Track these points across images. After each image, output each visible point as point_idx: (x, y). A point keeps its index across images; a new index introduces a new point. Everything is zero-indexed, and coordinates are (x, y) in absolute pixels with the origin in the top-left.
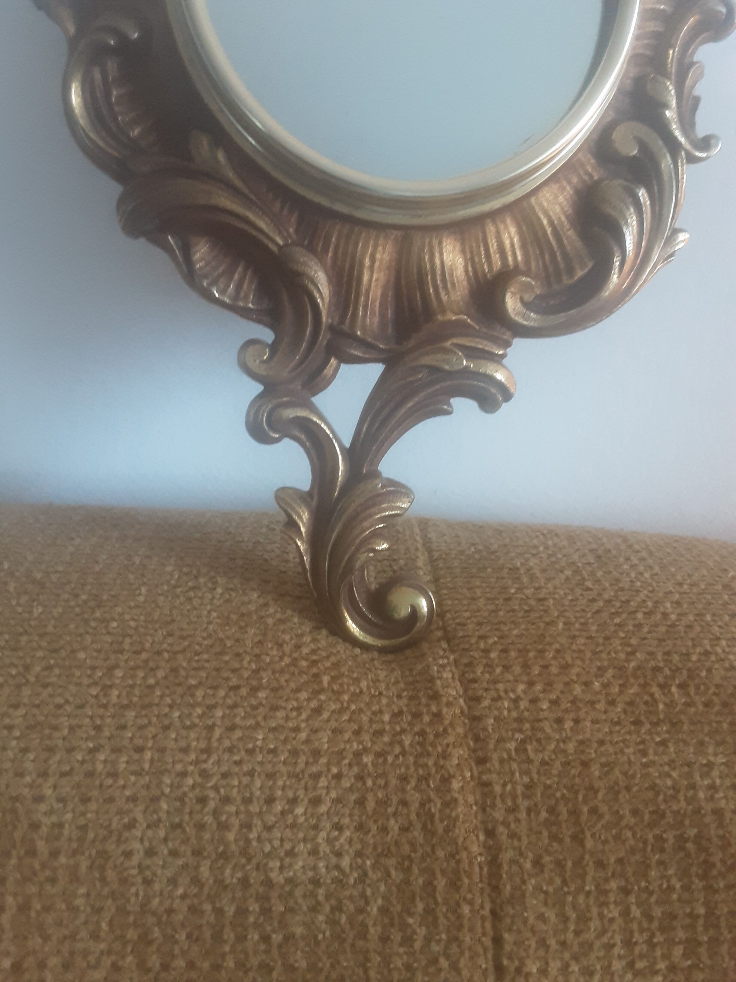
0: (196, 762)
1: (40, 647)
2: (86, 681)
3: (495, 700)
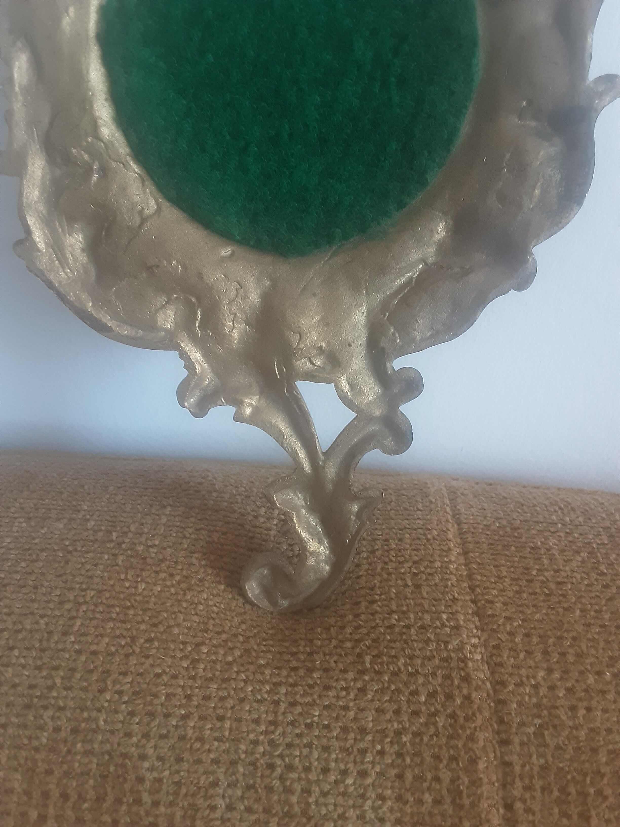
0: (266, 733)
1: (143, 621)
2: (179, 654)
3: (518, 685)
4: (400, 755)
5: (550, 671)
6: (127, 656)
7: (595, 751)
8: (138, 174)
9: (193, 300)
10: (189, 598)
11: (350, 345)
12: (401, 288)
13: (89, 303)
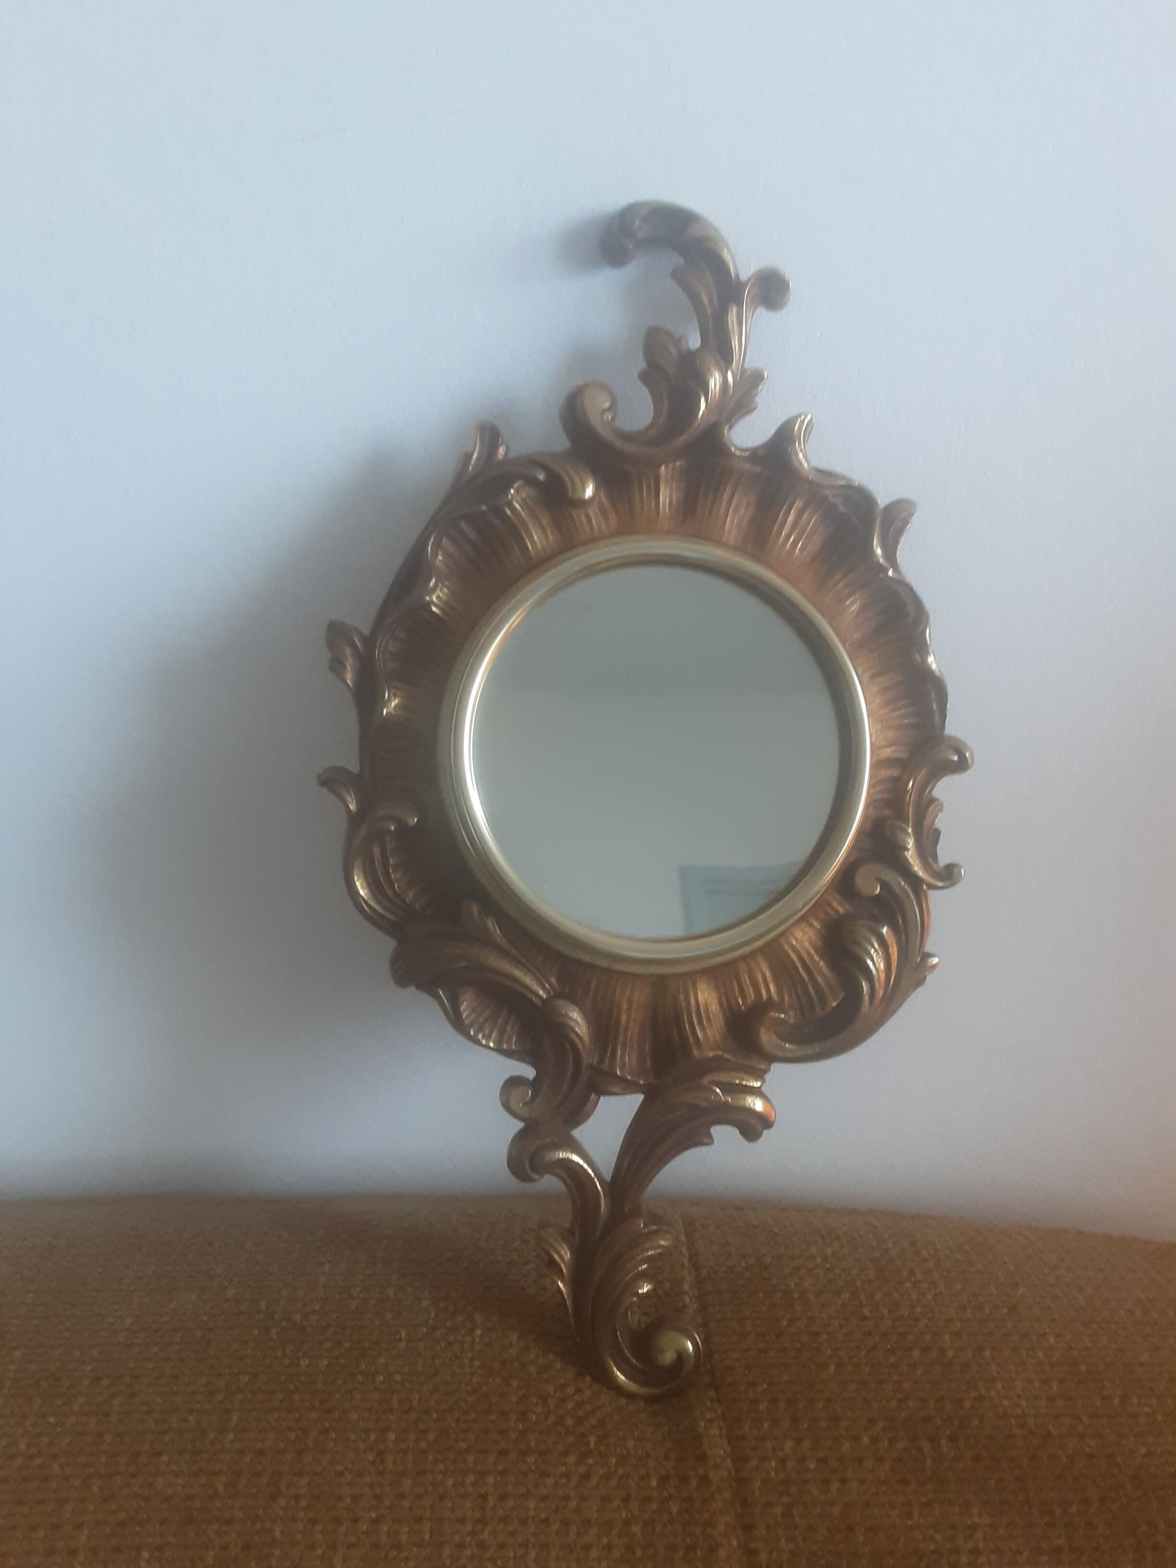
0: (473, 1533)
1: (313, 1407)
2: (362, 1446)
3: (763, 1459)
4: (629, 1548)
5: (799, 1441)
6: (300, 1453)
7: (851, 1529)
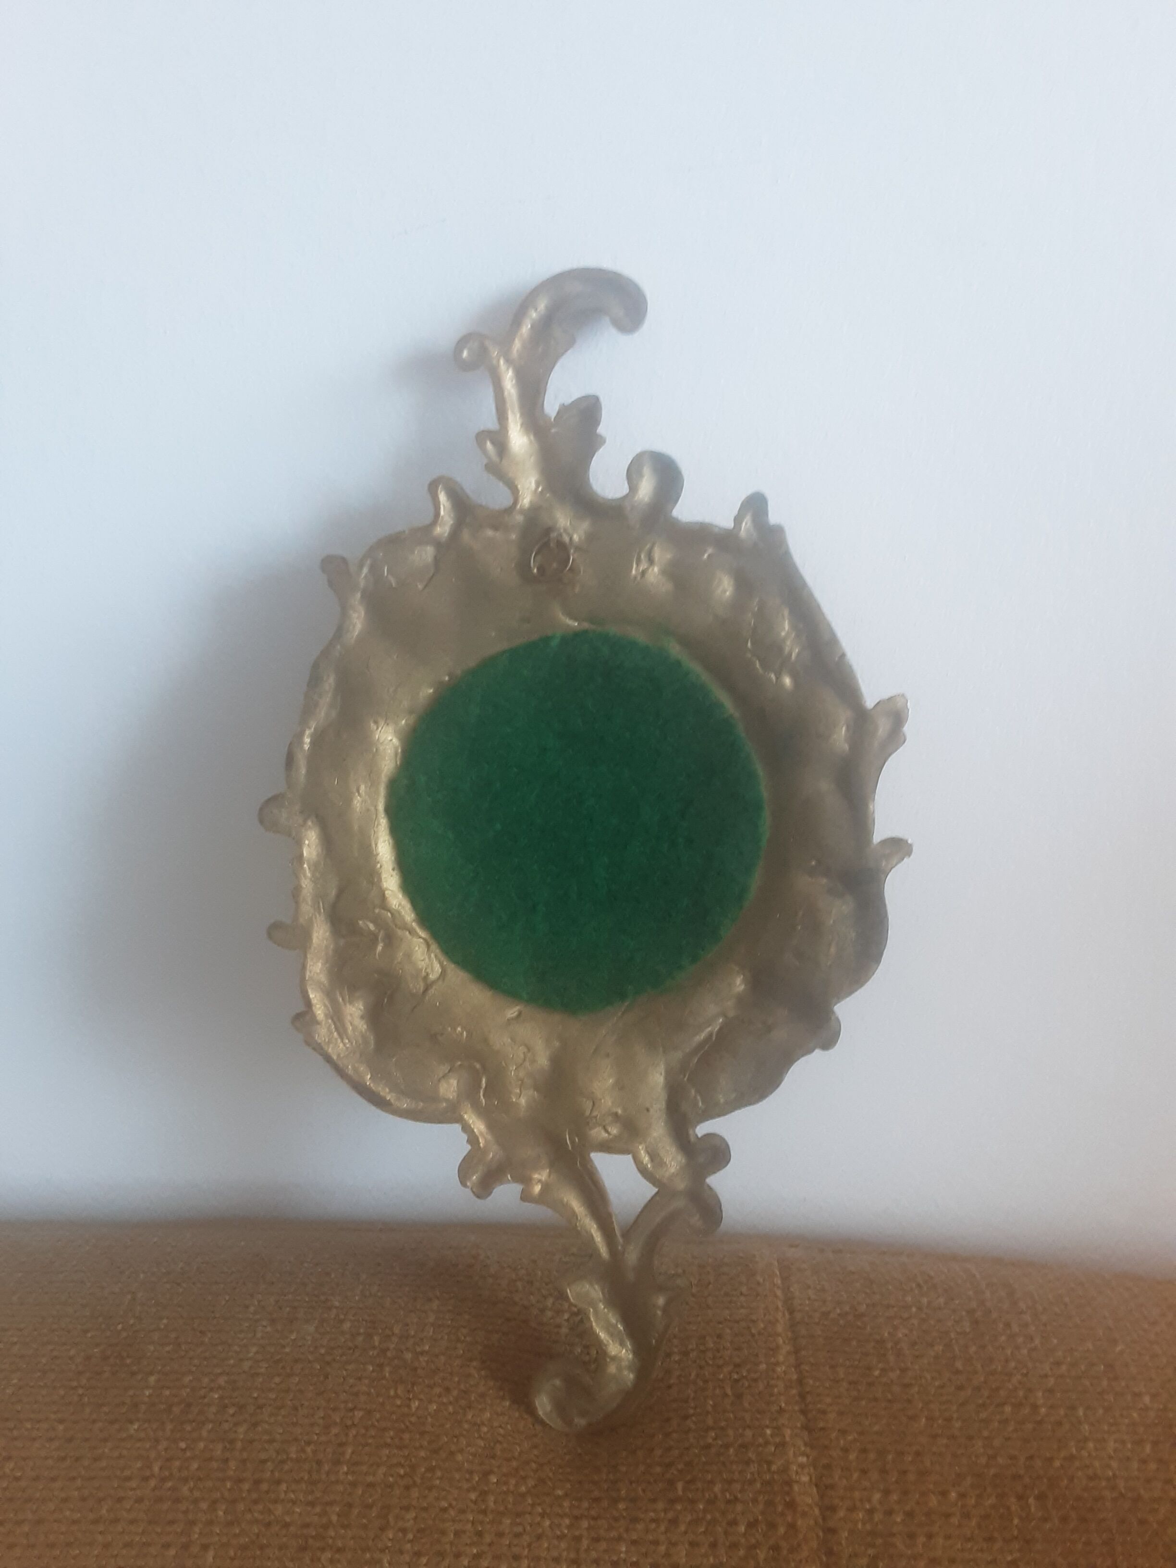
1: (421, 1447)
2: (466, 1486)
3: (852, 1509)
5: (887, 1492)
6: (407, 1488)
8: (424, 939)
9: (478, 1066)
10: (470, 1417)
11: (648, 1110)
12: (701, 1045)
13: (368, 1075)
